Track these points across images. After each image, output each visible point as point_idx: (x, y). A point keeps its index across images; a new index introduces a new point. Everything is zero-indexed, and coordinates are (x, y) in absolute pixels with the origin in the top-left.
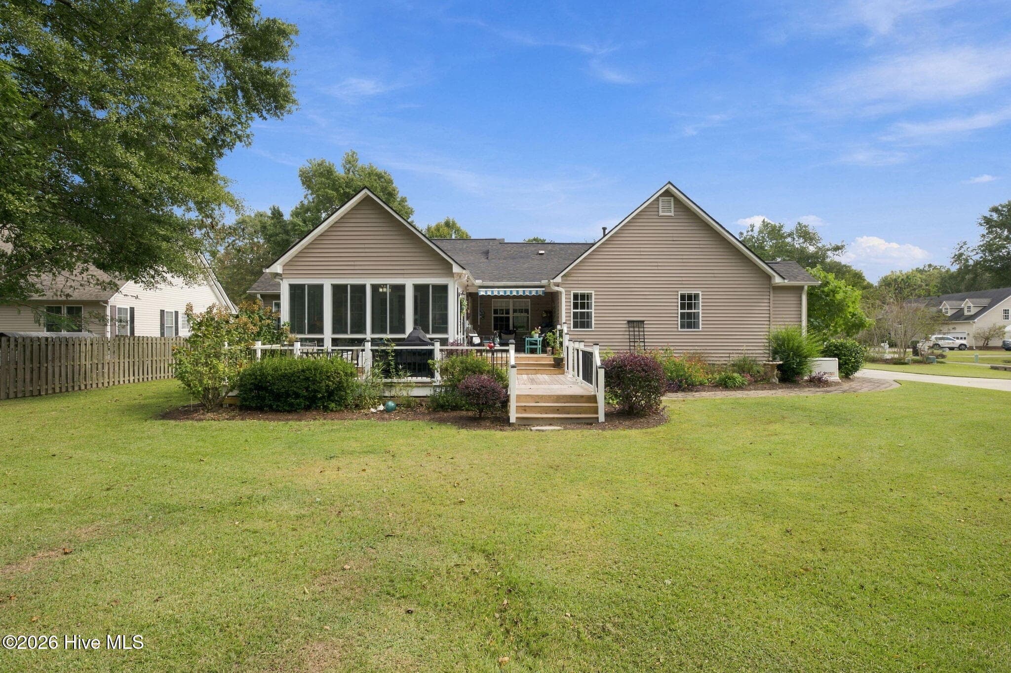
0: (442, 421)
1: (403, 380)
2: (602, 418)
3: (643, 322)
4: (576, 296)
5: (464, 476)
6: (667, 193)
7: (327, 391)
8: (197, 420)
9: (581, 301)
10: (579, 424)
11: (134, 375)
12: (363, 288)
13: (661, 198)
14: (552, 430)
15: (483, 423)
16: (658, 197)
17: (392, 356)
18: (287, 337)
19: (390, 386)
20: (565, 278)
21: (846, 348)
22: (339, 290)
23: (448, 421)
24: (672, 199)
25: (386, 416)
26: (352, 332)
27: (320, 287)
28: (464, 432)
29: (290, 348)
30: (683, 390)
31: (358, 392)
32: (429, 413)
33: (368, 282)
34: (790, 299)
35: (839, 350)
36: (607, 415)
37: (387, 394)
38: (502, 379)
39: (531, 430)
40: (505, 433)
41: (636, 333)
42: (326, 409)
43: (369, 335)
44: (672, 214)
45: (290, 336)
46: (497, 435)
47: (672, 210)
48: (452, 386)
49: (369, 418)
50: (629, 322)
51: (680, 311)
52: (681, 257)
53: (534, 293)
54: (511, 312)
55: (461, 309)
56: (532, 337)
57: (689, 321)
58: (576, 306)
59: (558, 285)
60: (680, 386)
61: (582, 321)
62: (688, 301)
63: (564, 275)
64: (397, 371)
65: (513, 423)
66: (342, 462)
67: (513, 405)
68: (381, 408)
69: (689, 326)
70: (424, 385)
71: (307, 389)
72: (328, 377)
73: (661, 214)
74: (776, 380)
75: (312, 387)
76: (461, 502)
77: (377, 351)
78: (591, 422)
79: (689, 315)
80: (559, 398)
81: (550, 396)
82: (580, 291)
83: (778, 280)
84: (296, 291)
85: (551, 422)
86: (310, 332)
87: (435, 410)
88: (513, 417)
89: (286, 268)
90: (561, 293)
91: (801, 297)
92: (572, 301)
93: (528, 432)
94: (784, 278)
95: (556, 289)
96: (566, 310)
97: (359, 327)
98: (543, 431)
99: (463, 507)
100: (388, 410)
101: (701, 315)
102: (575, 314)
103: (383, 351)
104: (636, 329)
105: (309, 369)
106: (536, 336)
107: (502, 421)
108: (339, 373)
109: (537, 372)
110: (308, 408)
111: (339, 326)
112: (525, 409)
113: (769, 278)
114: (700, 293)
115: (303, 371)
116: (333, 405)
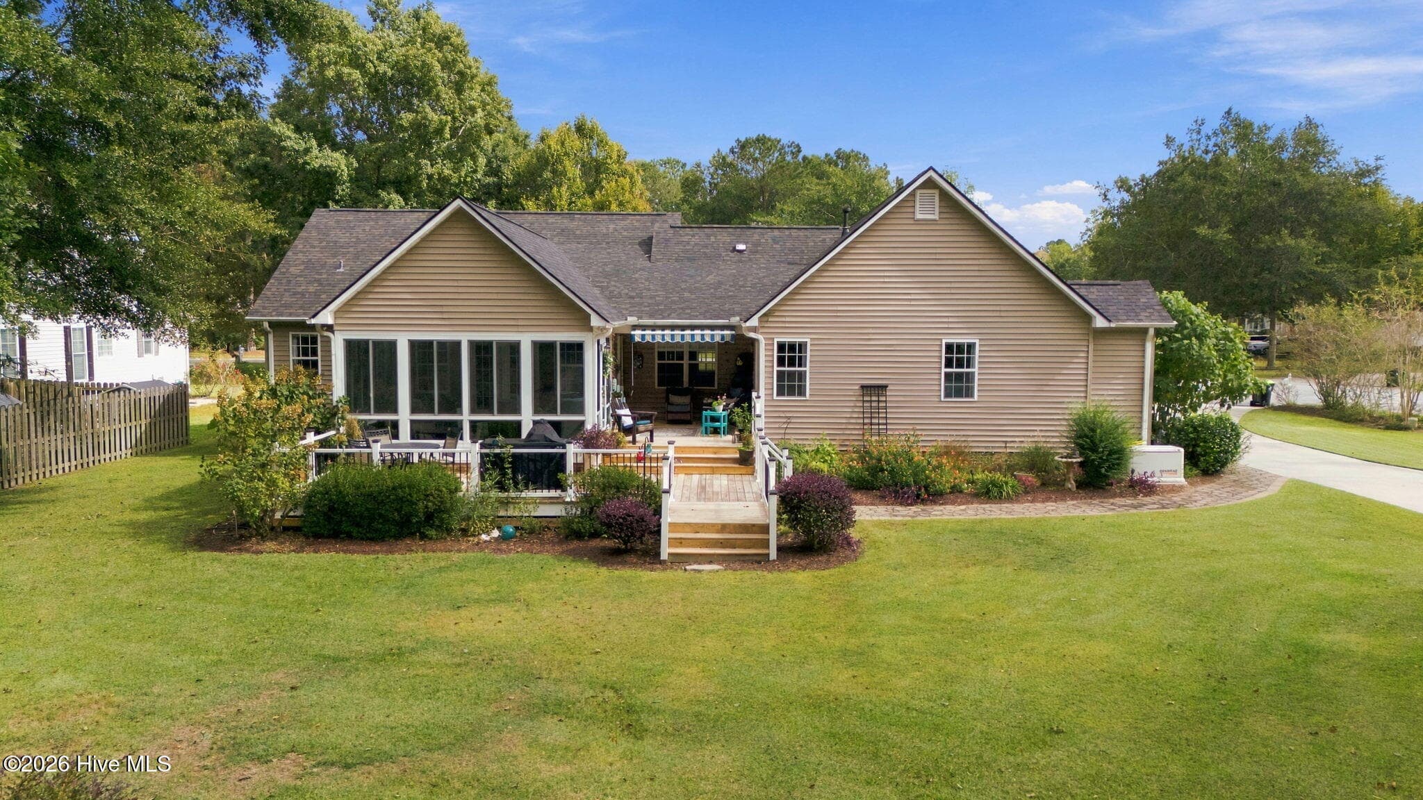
0: (577, 555)
1: (523, 495)
2: (773, 554)
3: (884, 387)
4: (781, 347)
5: (601, 627)
6: (929, 184)
7: (425, 513)
8: (253, 552)
9: (790, 354)
10: (744, 561)
11: (70, 461)
12: (457, 344)
13: (919, 192)
14: (710, 571)
15: (628, 558)
16: (914, 190)
17: (510, 463)
18: (343, 418)
19: (505, 503)
20: (765, 319)
21: (1208, 429)
22: (420, 350)
23: (586, 555)
24: (936, 192)
25: (504, 546)
26: (440, 412)
27: (392, 345)
28: (604, 571)
29: (368, 450)
30: (923, 502)
31: (465, 511)
32: (561, 542)
33: (465, 338)
34: (1126, 349)
35: (1198, 432)
36: (780, 549)
37: (502, 513)
38: (653, 498)
39: (685, 570)
40: (654, 575)
41: (874, 404)
42: (423, 537)
43: (466, 416)
44: (936, 217)
45: (349, 417)
46: (645, 576)
47: (937, 210)
48: (589, 504)
49: (482, 550)
50: (863, 387)
51: (944, 370)
52: (949, 285)
53: (717, 339)
54: (686, 356)
55: (605, 369)
56: (714, 410)
57: (959, 385)
58: (781, 362)
59: (754, 329)
60: (918, 496)
61: (790, 384)
62: (958, 355)
63: (765, 315)
64: (516, 484)
65: (665, 561)
66: (474, 611)
67: (666, 534)
68: (496, 533)
69: (959, 393)
70: (553, 501)
71: (399, 511)
72: (427, 496)
73: (919, 216)
74: (1071, 485)
75: (406, 509)
76: (597, 652)
77: (487, 455)
78: (760, 561)
79: (959, 377)
80: (724, 528)
81: (713, 525)
82: (787, 339)
83: (1100, 322)
84: (355, 350)
85: (710, 559)
86: (379, 410)
87: (567, 538)
88: (665, 551)
89: (338, 315)
90: (758, 340)
91: (1144, 345)
92: (776, 354)
93: (680, 573)
94: (1110, 321)
95: (752, 335)
96: (766, 368)
97: (452, 404)
98: (699, 571)
99: (599, 656)
100: (504, 538)
101: (977, 377)
102: (780, 374)
103: (496, 455)
104: (874, 398)
105: (401, 487)
106: (720, 408)
107: (651, 556)
108: (441, 491)
109: (713, 471)
110: (399, 537)
111: (420, 401)
112: (680, 542)
113: (1088, 318)
114: (977, 342)
115: (394, 488)
116: (433, 533)
